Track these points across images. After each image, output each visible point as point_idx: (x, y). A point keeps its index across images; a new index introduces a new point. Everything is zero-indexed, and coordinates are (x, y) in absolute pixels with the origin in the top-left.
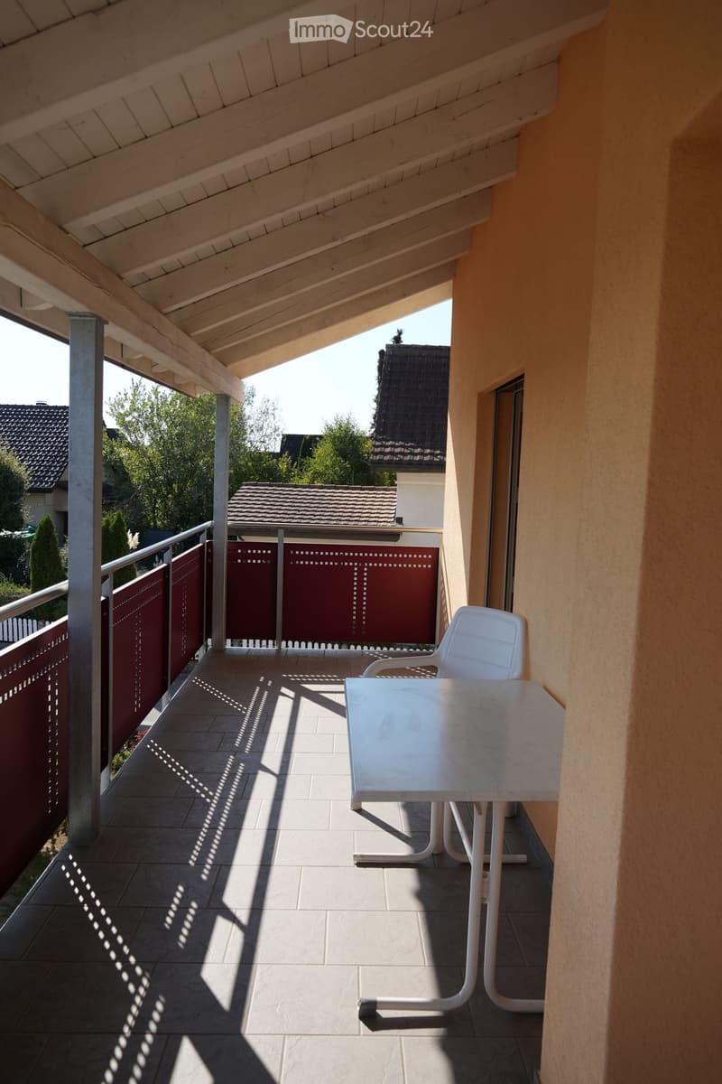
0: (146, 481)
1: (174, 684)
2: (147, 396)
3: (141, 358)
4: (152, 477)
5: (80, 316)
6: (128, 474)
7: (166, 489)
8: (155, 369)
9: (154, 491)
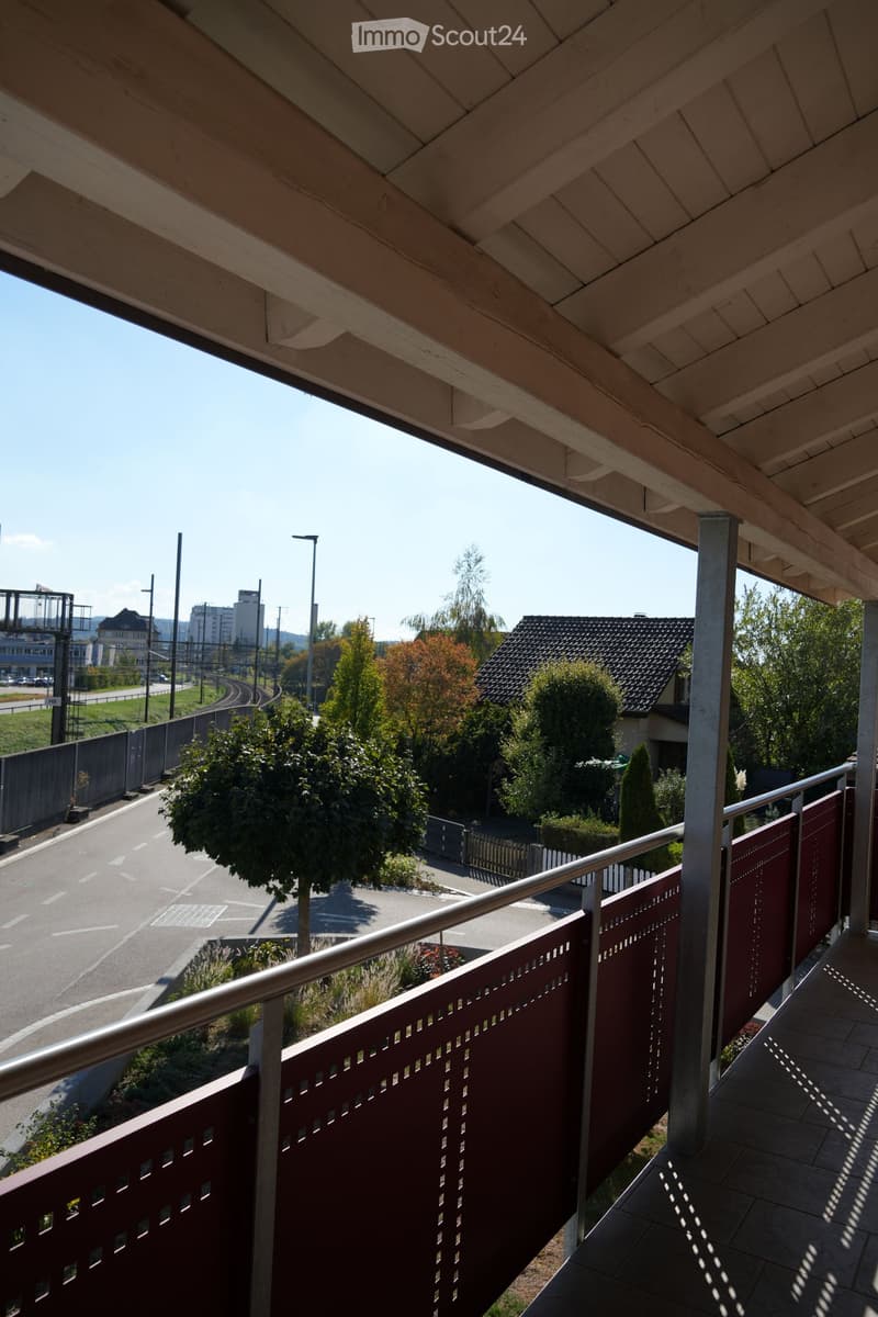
0: (759, 708)
1: (799, 968)
2: (763, 606)
3: (773, 560)
4: (767, 703)
5: (712, 516)
6: (737, 699)
7: (785, 719)
8: (788, 573)
9: (770, 721)
